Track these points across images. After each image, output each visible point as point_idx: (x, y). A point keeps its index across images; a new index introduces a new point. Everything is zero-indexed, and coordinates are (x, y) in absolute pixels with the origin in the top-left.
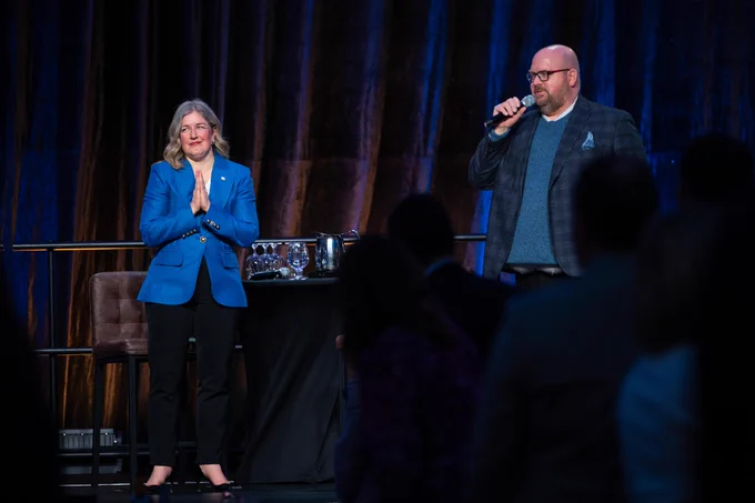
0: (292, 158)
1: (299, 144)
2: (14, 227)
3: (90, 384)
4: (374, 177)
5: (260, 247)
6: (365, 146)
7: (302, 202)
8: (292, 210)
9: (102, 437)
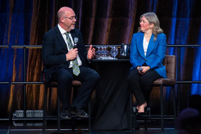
0: (105, 17)
2: (9, 39)
3: (34, 95)
4: (134, 24)
5: (101, 48)
6: (131, 14)
9: (40, 113)
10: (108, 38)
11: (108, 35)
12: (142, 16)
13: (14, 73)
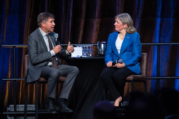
0: (94, 18)
1: (97, 14)
2: (5, 39)
7: (98, 32)
8: (94, 35)
9: (32, 107)
10: (97, 37)
11: (97, 34)
12: (116, 17)
13: (9, 70)
